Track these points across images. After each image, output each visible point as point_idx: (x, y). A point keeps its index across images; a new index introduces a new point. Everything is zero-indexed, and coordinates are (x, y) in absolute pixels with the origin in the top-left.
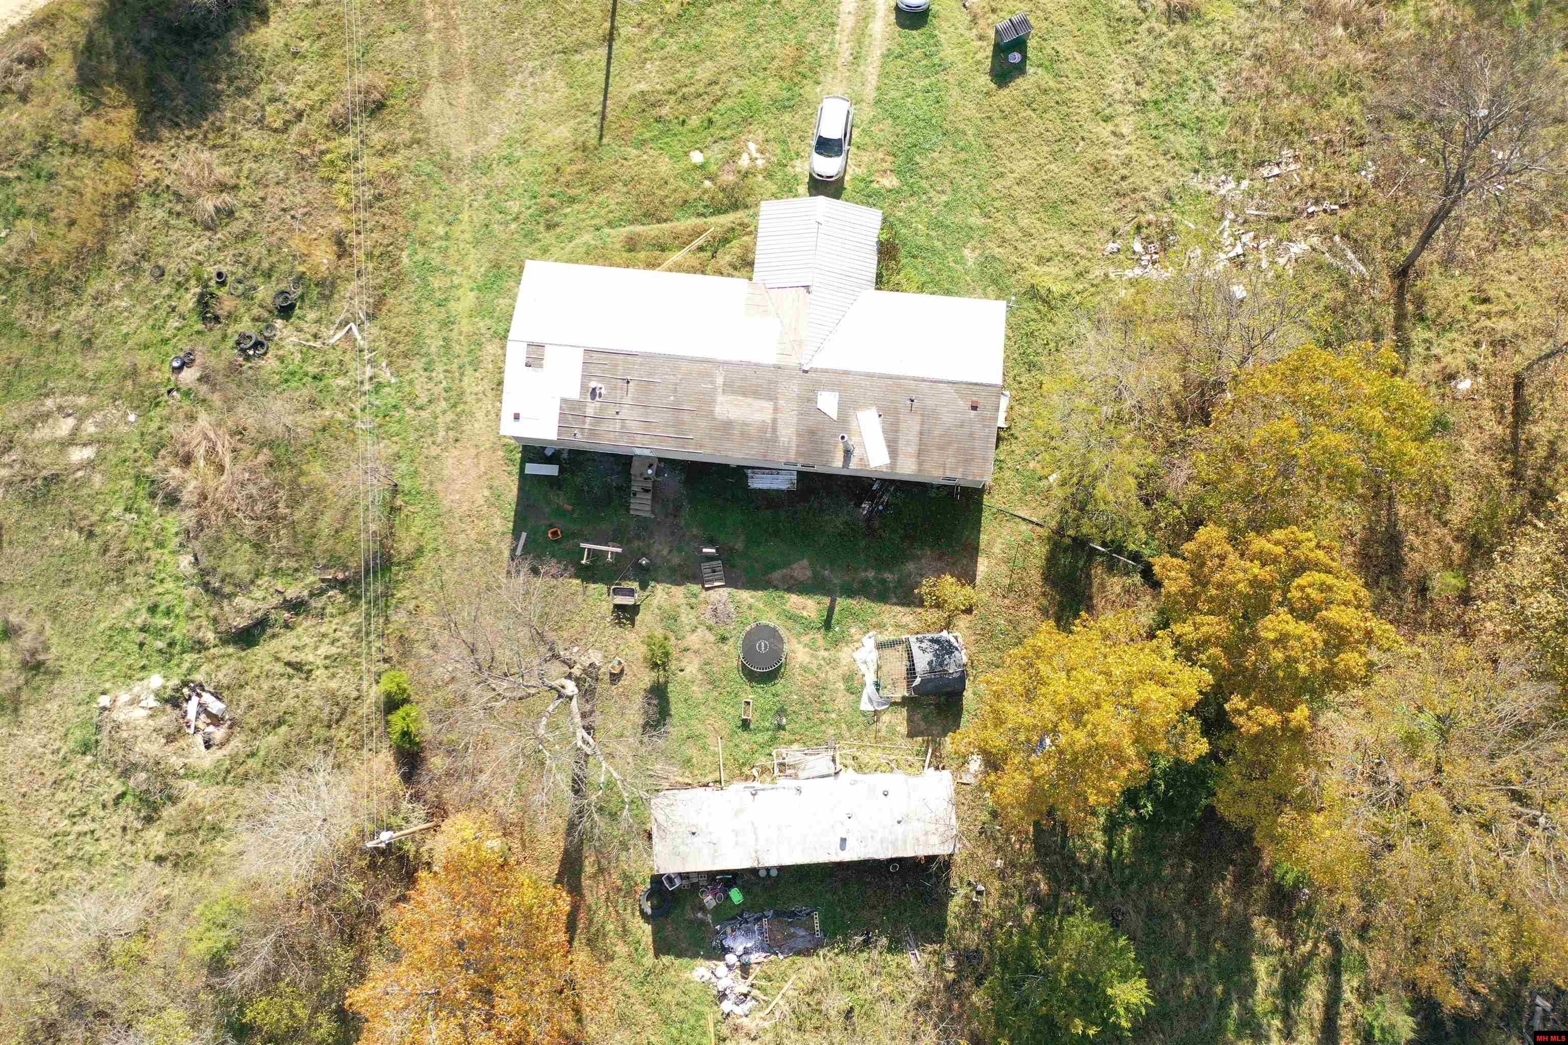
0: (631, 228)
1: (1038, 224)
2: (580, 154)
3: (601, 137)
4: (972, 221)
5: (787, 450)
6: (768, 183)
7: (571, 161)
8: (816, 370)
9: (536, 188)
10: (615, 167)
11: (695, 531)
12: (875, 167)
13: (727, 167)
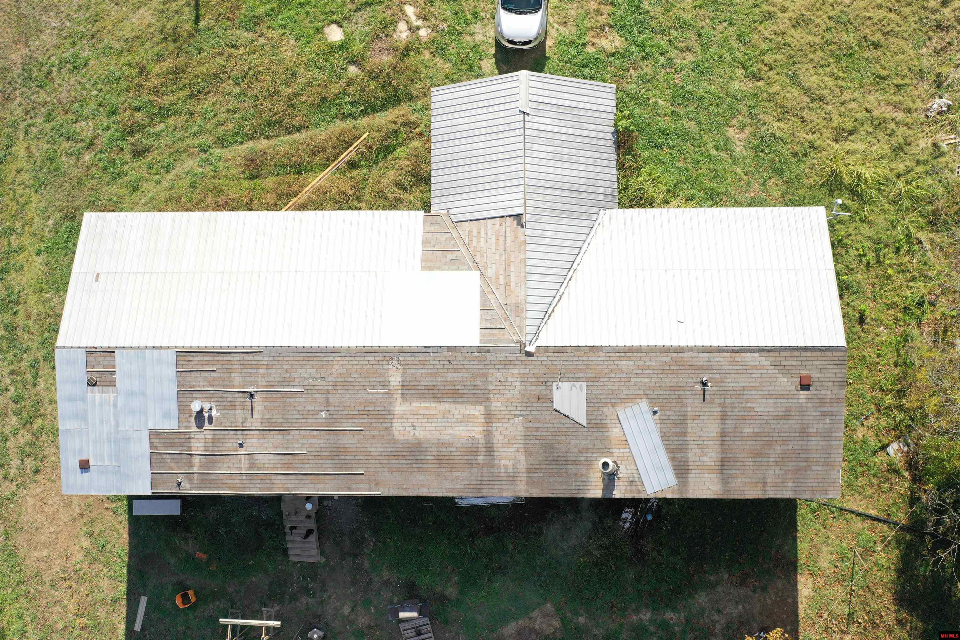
0: (251, 144)
1: (830, 82)
2: (171, 46)
3: (197, 20)
4: (736, 86)
5: (513, 479)
6: (439, 60)
7: (159, 58)
8: (546, 350)
9: (114, 100)
10: (220, 60)
11: (386, 575)
12: (588, 23)
13: (378, 44)
